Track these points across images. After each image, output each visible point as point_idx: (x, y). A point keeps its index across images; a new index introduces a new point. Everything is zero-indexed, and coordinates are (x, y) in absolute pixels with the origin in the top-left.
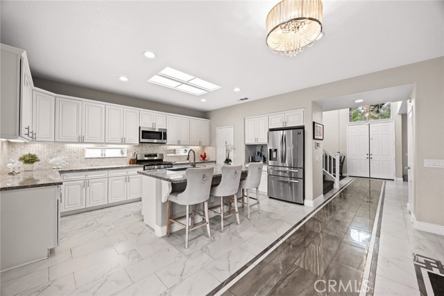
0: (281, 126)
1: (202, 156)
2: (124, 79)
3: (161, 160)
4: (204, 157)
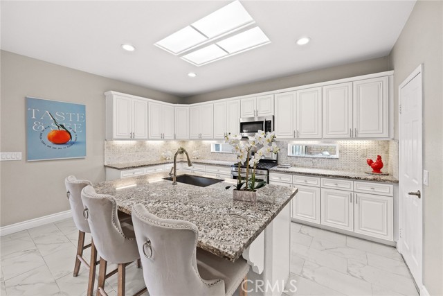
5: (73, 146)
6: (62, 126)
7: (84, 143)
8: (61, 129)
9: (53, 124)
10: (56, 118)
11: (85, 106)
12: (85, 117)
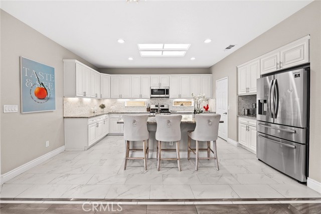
0: (275, 70)
1: (204, 107)
2: (131, 59)
3: (168, 109)
4: (207, 109)
5: (49, 101)
6: (42, 84)
7: (54, 99)
8: (42, 86)
9: (37, 82)
10: (39, 77)
11: (54, 68)
12: (54, 77)
